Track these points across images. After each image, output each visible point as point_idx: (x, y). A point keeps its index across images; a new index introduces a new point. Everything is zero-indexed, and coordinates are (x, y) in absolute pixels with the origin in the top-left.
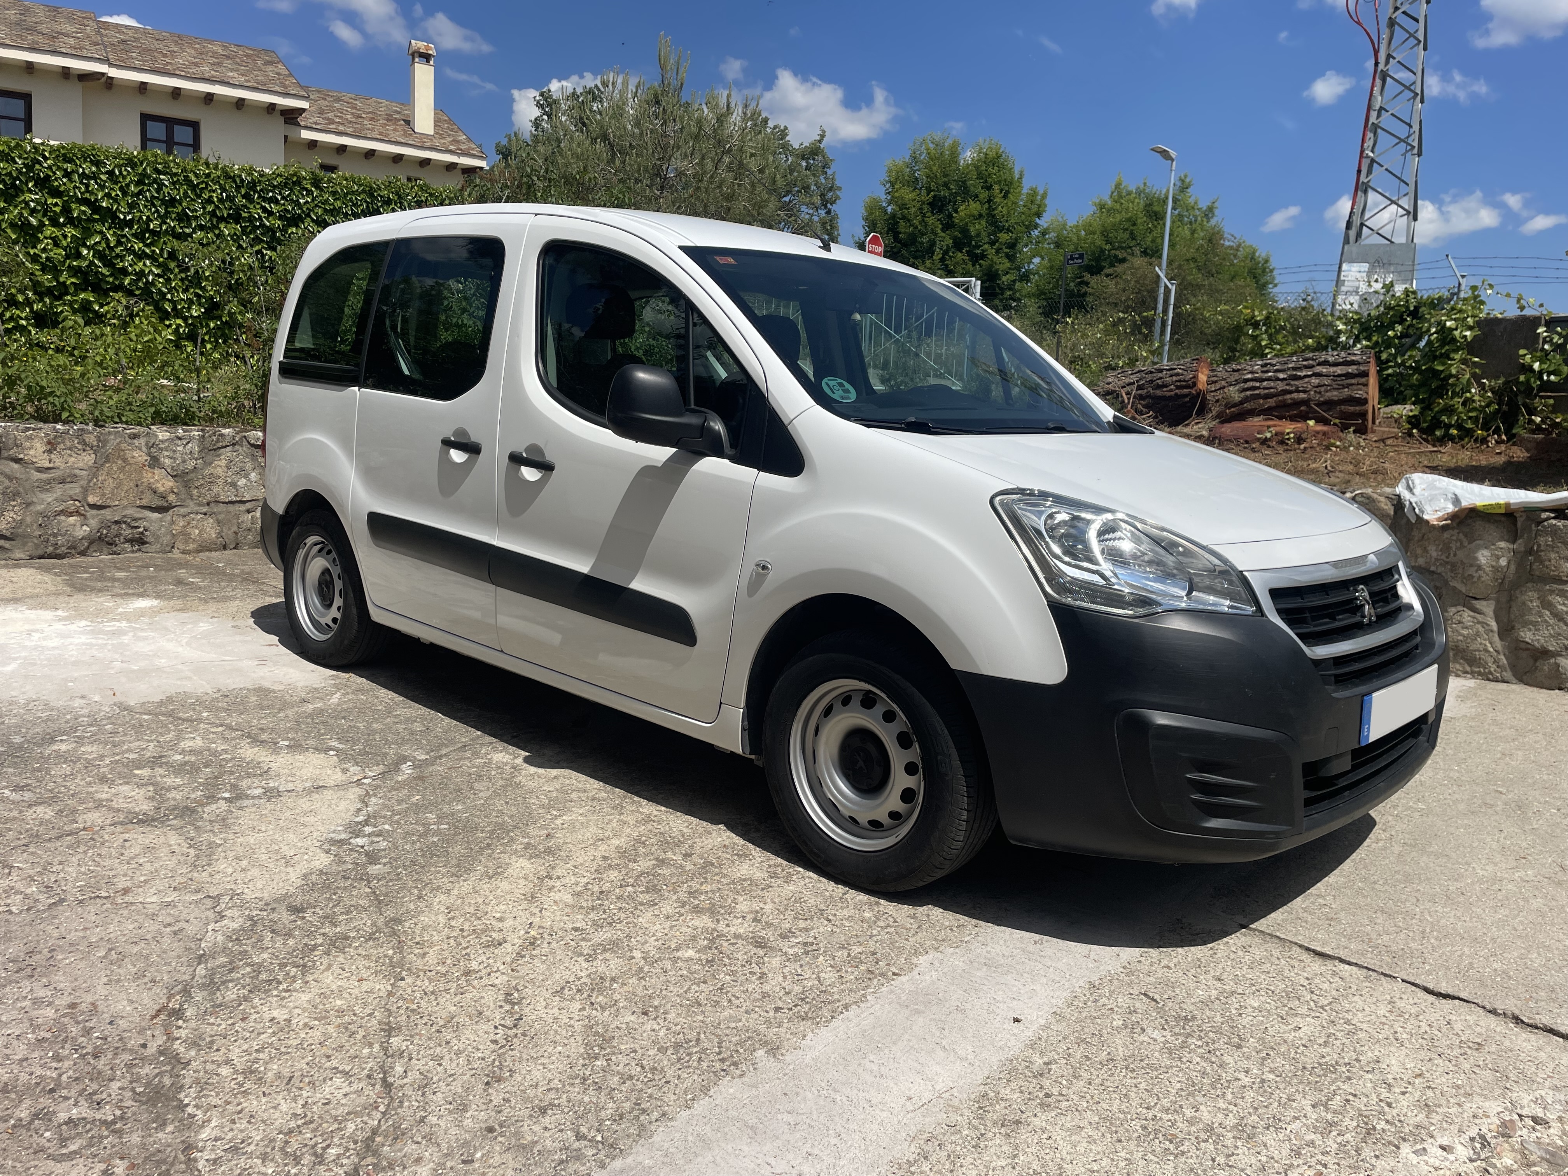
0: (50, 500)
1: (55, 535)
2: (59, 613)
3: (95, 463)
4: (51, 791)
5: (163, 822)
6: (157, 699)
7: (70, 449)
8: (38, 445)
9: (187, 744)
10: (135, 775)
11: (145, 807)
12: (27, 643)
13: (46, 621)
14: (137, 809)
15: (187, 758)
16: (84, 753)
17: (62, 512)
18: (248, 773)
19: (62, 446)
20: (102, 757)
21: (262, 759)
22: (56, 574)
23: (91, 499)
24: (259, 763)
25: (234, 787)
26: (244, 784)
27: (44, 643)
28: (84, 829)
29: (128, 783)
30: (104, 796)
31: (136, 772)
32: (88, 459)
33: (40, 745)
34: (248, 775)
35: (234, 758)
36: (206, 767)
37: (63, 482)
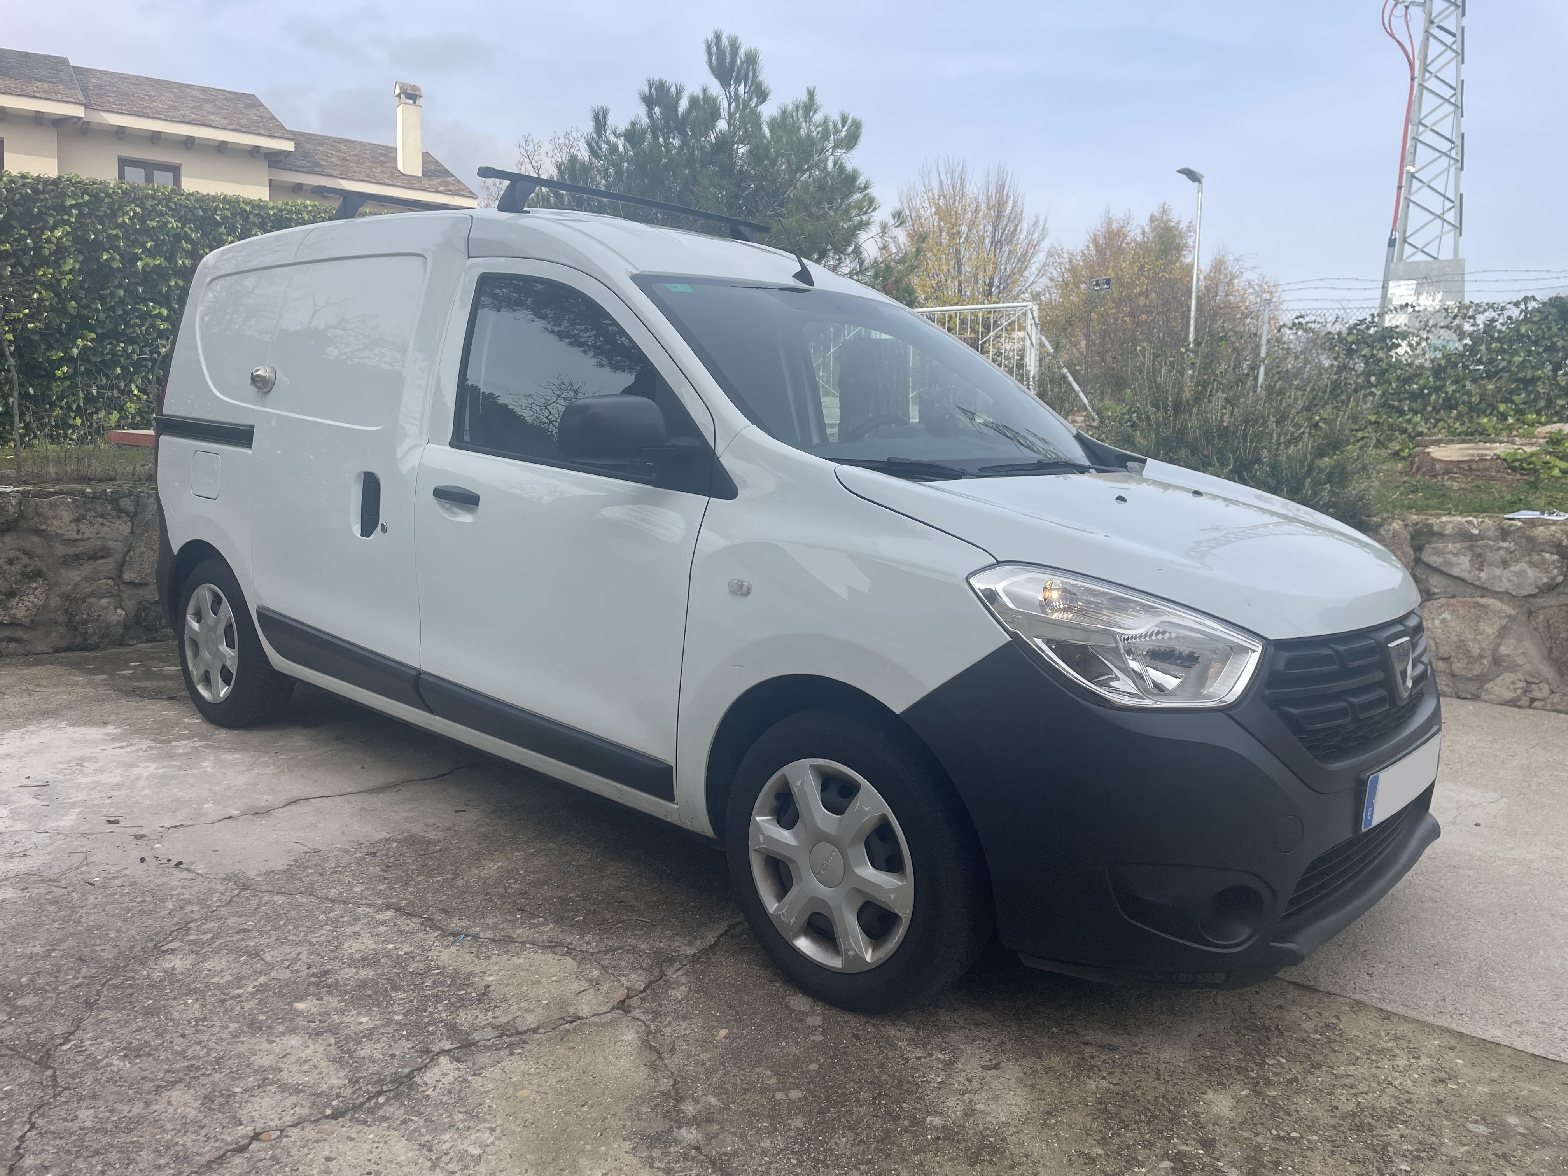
0: (78, 579)
1: (85, 622)
2: (110, 729)
3: (132, 532)
4: (182, 1054)
5: (371, 1111)
6: (280, 863)
7: (102, 517)
8: (65, 514)
9: (353, 947)
10: (299, 1013)
11: (335, 1081)
12: (82, 780)
13: (97, 742)
14: (324, 1087)
15: (363, 974)
16: (212, 973)
17: (93, 594)
18: (461, 999)
19: (92, 513)
20: (239, 980)
21: (469, 969)
22: (91, 672)
23: (127, 576)
24: (469, 975)
25: (452, 1027)
26: (463, 1018)
27: (103, 778)
28: (256, 1137)
29: (292, 1031)
30: (267, 1061)
31: (300, 1006)
32: (125, 528)
33: (143, 963)
34: (464, 1003)
35: (429, 969)
36: (395, 988)
37: (94, 556)
